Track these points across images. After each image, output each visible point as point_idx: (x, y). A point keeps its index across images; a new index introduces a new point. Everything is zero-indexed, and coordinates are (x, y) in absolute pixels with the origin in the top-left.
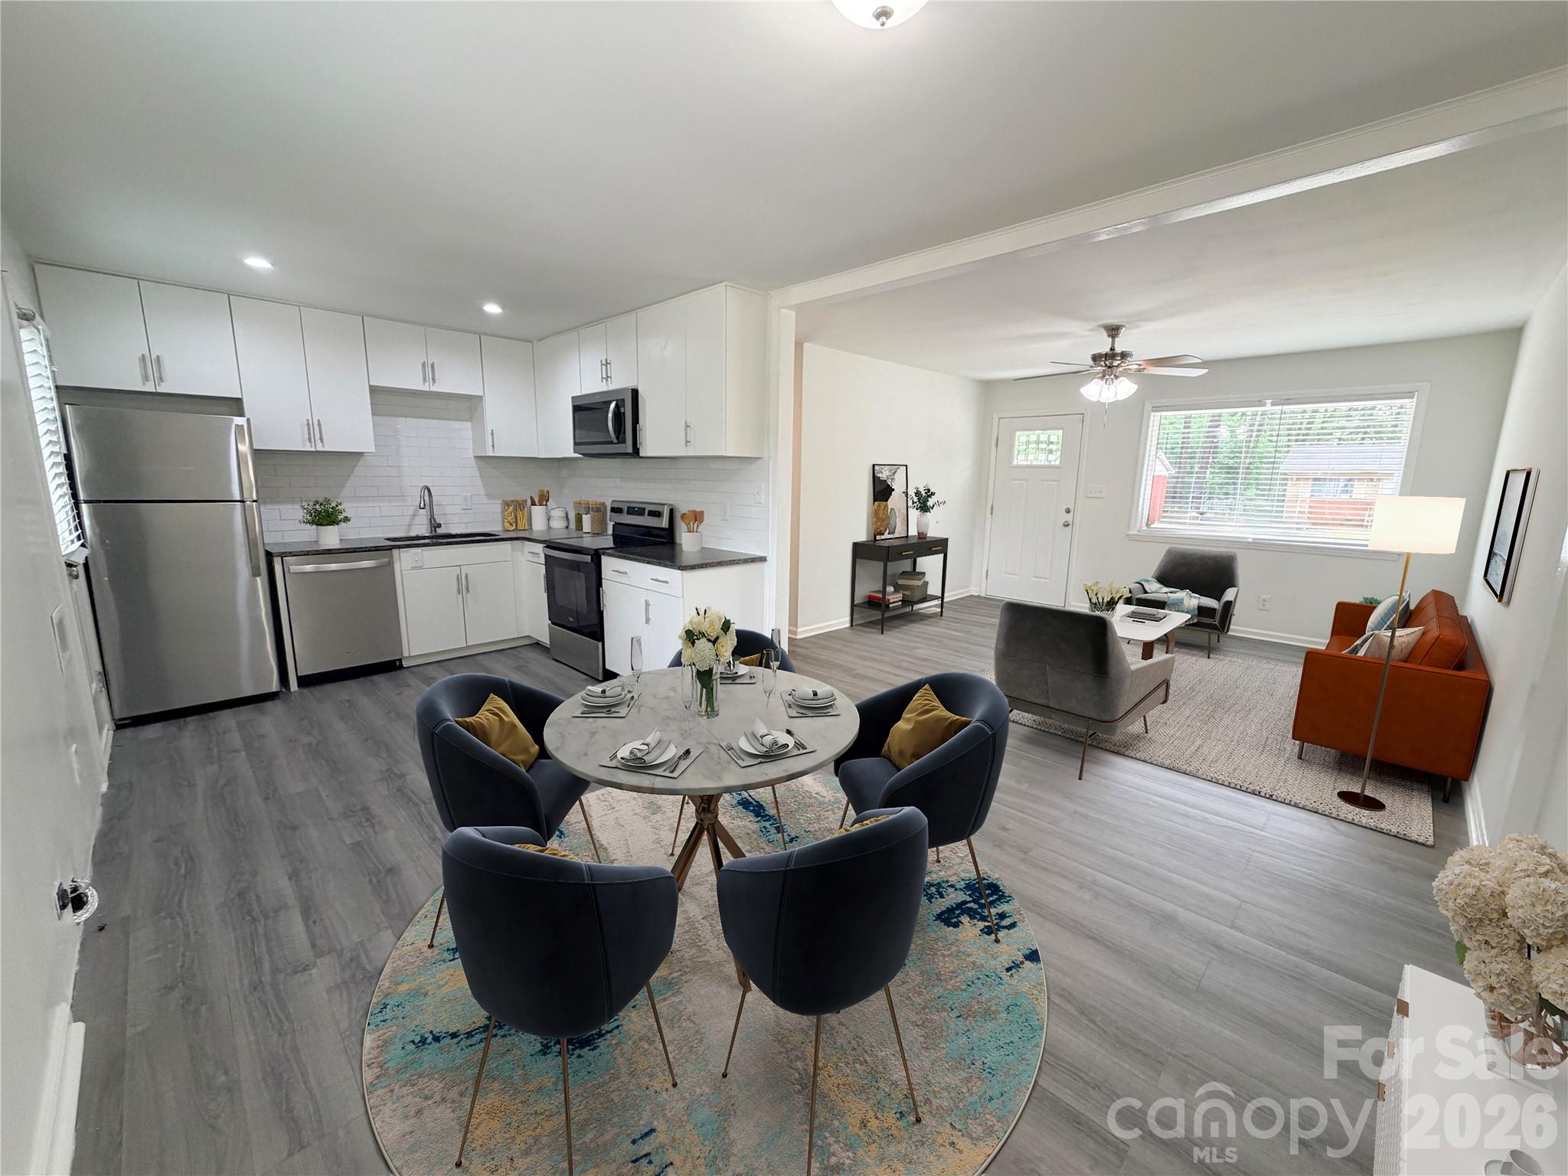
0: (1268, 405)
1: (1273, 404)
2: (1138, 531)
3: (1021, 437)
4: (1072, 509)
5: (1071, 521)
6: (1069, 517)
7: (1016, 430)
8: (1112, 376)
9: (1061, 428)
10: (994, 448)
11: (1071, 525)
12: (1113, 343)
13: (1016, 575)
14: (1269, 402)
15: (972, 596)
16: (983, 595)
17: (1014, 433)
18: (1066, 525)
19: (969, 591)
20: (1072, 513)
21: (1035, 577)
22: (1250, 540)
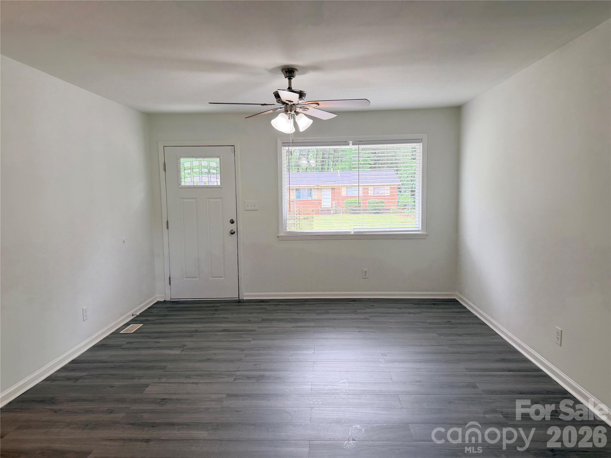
0: (351, 144)
1: (353, 144)
2: (284, 234)
3: (186, 163)
4: (235, 220)
5: (235, 230)
6: (233, 227)
7: (181, 157)
8: (293, 113)
9: (218, 157)
10: (162, 171)
11: (236, 232)
12: (290, 83)
13: (196, 277)
14: (351, 142)
15: (158, 303)
16: (168, 299)
17: (179, 159)
18: (233, 233)
19: (155, 299)
20: (235, 223)
21: (213, 277)
22: (352, 233)
